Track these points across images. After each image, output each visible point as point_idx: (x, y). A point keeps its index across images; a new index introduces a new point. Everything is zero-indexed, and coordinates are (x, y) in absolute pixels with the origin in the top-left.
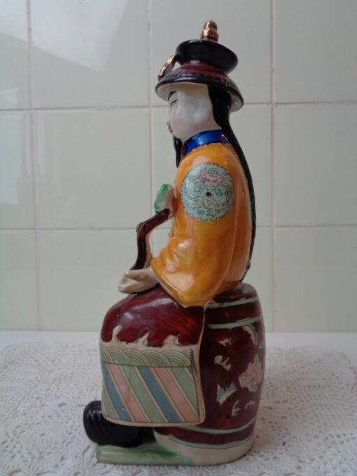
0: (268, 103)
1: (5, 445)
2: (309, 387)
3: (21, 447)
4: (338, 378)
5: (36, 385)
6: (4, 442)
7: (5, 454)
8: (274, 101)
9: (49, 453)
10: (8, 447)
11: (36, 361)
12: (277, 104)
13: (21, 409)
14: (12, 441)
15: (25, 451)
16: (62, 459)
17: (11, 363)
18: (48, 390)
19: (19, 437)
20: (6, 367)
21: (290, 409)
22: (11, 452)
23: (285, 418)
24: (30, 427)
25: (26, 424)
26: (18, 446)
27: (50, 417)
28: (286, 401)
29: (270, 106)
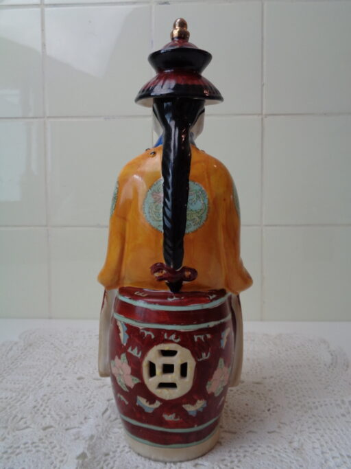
0: (259, 115)
1: (36, 409)
2: (292, 366)
3: (50, 410)
4: (317, 360)
5: (55, 364)
6: (35, 407)
7: (36, 415)
8: (264, 112)
9: (74, 415)
10: (38, 410)
11: (52, 344)
12: (267, 115)
13: (45, 382)
14: (42, 405)
15: (53, 413)
16: (86, 418)
17: (30, 345)
18: (66, 367)
19: (47, 403)
20: (26, 349)
21: (275, 384)
22: (42, 414)
23: (270, 390)
24: (55, 396)
25: (51, 393)
26: (47, 409)
27: (71, 388)
28: (272, 377)
29: (260, 117)
